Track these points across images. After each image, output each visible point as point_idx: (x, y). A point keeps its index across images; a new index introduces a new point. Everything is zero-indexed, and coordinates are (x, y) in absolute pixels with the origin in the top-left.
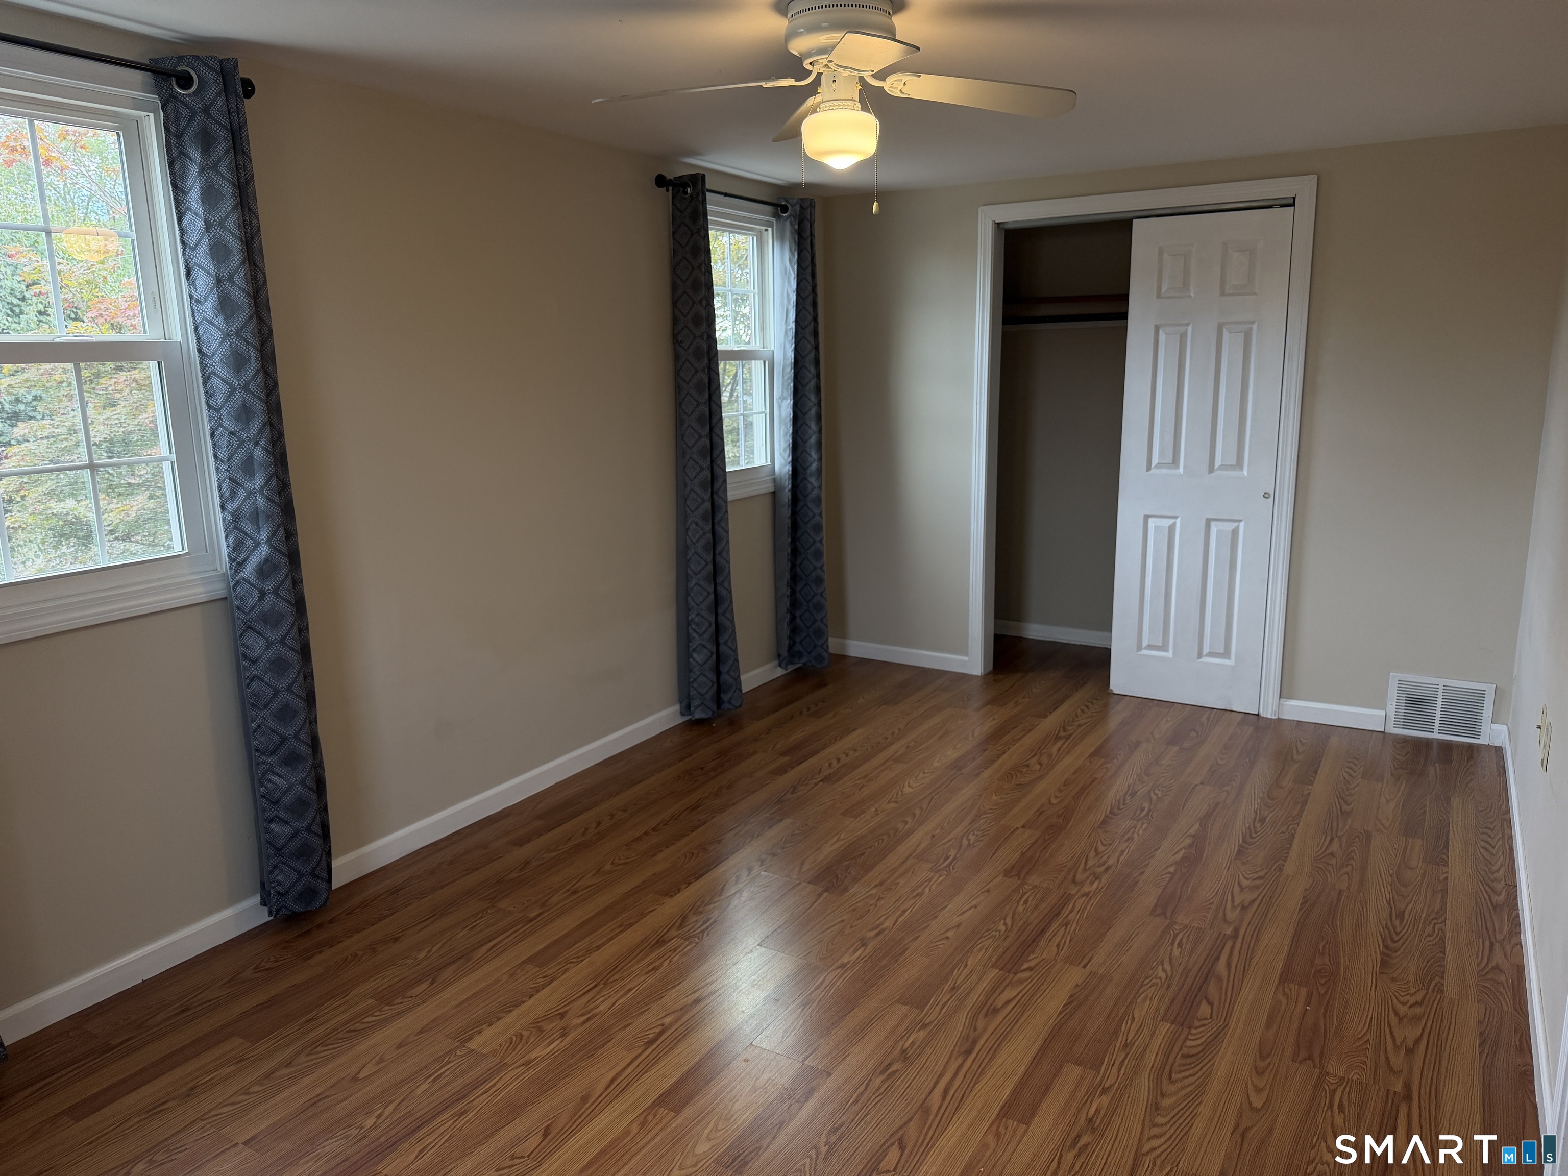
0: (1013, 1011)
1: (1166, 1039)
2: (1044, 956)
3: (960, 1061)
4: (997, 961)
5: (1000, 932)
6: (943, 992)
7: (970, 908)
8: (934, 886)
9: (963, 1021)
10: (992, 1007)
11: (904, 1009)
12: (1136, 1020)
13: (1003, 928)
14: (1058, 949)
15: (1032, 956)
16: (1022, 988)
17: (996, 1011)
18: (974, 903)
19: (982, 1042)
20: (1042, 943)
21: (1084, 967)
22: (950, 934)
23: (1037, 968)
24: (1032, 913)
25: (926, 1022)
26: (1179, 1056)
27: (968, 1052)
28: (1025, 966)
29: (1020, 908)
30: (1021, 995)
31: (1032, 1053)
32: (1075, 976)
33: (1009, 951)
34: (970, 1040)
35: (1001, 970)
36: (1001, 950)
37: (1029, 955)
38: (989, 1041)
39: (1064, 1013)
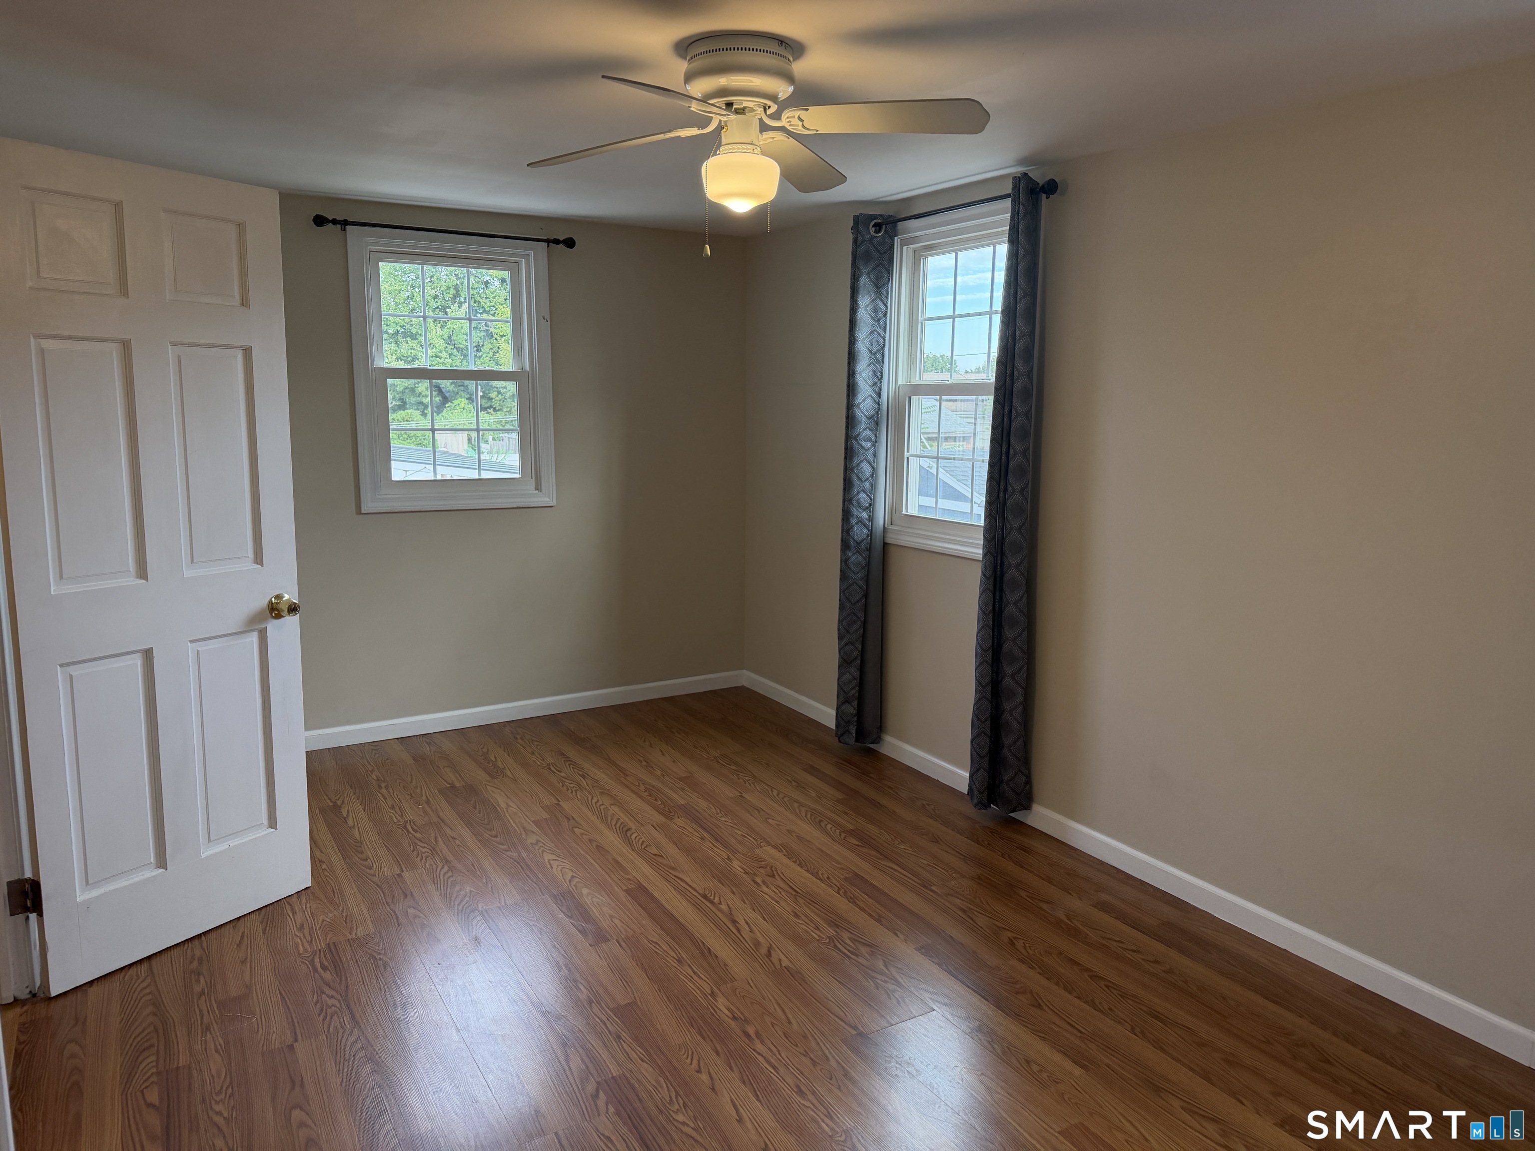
1: (176, 1052)
12: (214, 1052)
26: (156, 1045)
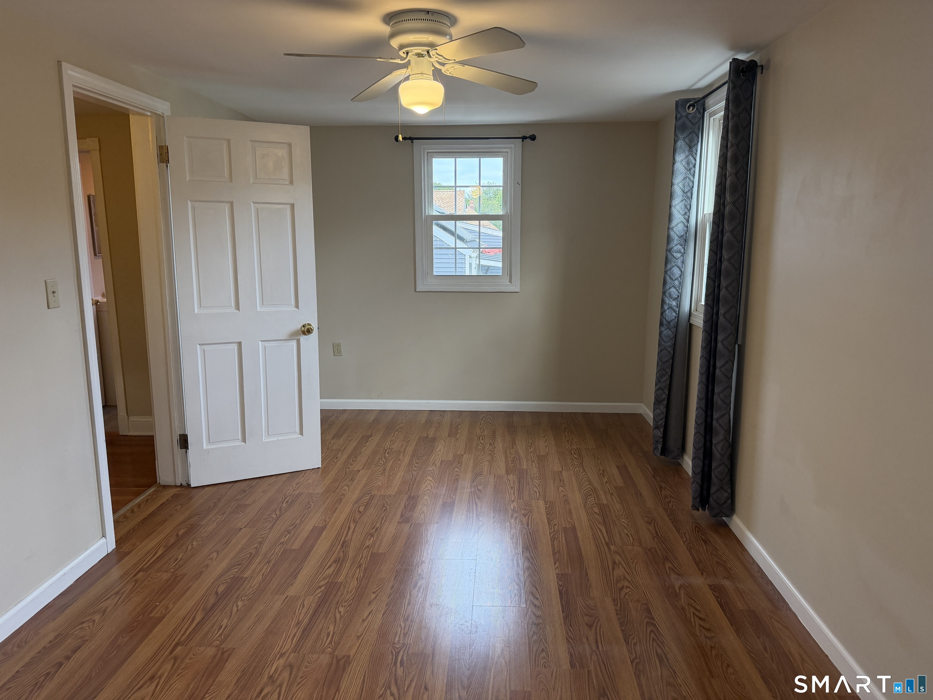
0: (326, 563)
2: (313, 597)
3: (347, 539)
4: (340, 587)
5: (342, 605)
6: (364, 563)
7: (366, 619)
8: (399, 629)
9: (350, 553)
10: (337, 562)
11: (380, 551)
13: (341, 609)
14: (303, 603)
15: (319, 595)
16: (324, 575)
17: (335, 561)
18: (365, 624)
19: (339, 547)
20: (314, 605)
21: (287, 596)
22: (373, 596)
23: (316, 589)
24: (323, 626)
25: (367, 548)
26: (243, 564)
27: (344, 542)
28: (323, 588)
29: (331, 628)
30: (323, 572)
31: (315, 549)
32: (292, 591)
33: (334, 594)
34: (344, 547)
35: (337, 582)
36: (339, 594)
37: (321, 596)
38: (336, 548)
39: (299, 569)
